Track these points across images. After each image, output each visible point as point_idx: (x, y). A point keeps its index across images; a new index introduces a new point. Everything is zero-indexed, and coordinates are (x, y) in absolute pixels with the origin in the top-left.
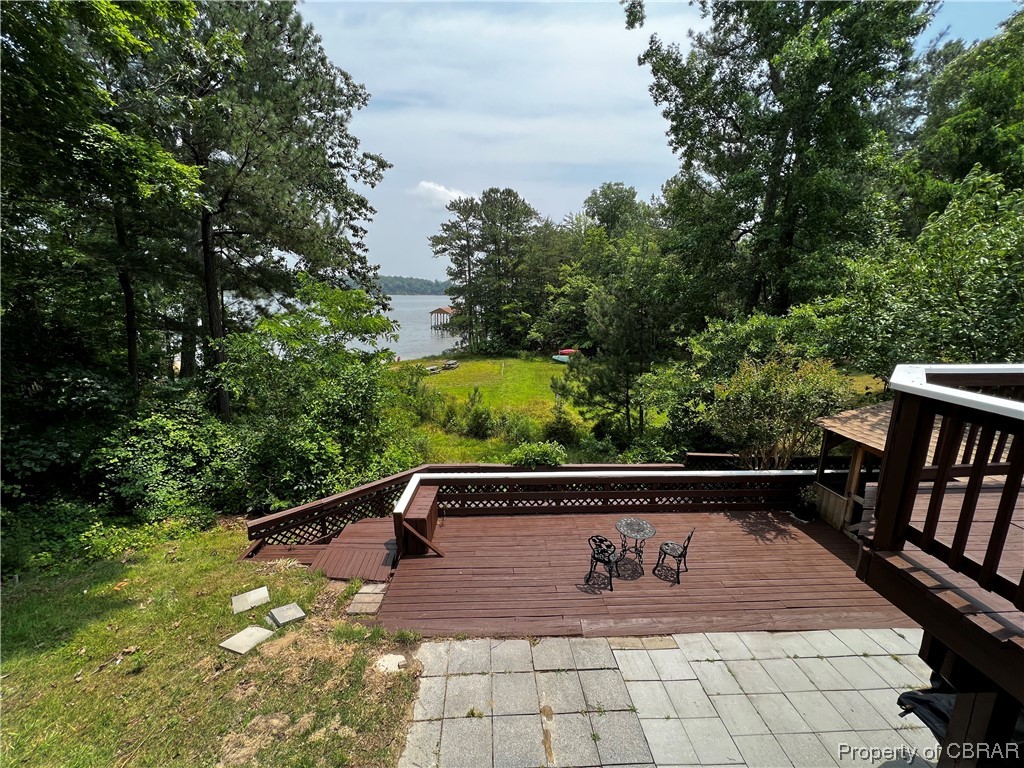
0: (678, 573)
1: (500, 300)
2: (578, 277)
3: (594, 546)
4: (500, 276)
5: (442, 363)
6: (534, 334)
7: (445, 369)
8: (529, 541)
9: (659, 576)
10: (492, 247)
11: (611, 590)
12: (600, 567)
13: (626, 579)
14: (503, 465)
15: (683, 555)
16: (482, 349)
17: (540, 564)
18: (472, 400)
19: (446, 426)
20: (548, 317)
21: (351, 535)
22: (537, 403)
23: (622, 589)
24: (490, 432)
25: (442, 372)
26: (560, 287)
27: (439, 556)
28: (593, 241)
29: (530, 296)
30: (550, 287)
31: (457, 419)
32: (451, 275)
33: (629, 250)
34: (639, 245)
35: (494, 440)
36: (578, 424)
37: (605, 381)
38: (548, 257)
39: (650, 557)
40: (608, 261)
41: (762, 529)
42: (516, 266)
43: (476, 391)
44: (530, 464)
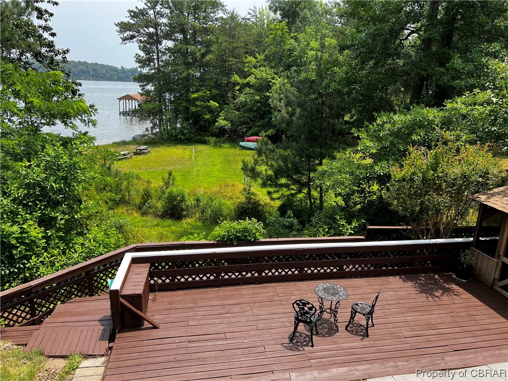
0: (367, 327)
1: (189, 89)
2: (262, 68)
3: (297, 309)
4: (188, 65)
5: (133, 148)
6: (222, 122)
7: (136, 154)
8: (237, 309)
9: (351, 332)
10: (180, 36)
11: (312, 346)
12: (301, 327)
13: (324, 337)
14: (207, 242)
15: (371, 313)
16: (172, 136)
17: (248, 328)
18: (167, 184)
19: (143, 208)
20: (235, 106)
21: (62, 314)
22: (227, 186)
23: (321, 344)
24: (185, 213)
25: (134, 157)
26: (245, 78)
27: (155, 327)
28: (275, 35)
29: (218, 86)
30: (236, 78)
31: (153, 202)
32: (139, 62)
33: (308, 44)
34: (317, 40)
35: (189, 220)
36: (266, 204)
37: (290, 165)
38: (234, 48)
39: (344, 316)
40: (290, 55)
41: (432, 289)
42: (203, 55)
43: (170, 174)
44: (231, 240)
